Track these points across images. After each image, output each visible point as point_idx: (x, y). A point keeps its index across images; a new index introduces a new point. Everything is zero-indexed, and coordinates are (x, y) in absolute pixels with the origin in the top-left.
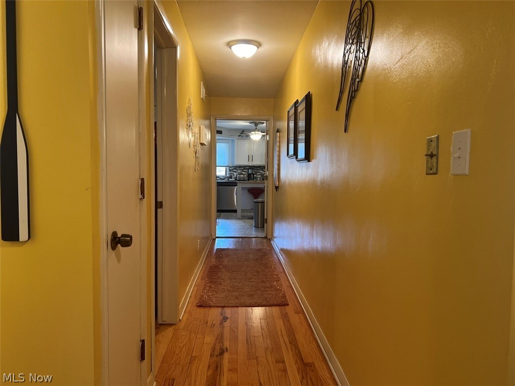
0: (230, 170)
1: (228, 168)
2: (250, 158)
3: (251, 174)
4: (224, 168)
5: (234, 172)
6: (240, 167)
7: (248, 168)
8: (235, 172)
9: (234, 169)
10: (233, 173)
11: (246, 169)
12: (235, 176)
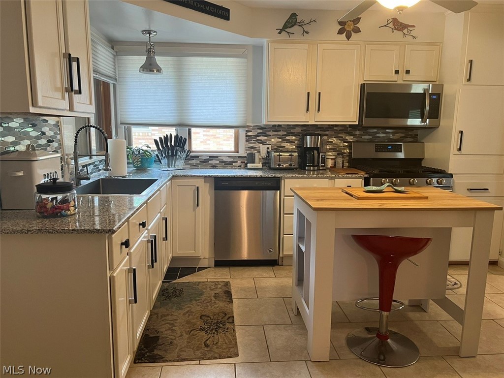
0: (249, 138)
1: (242, 133)
2: (313, 101)
3: (311, 149)
4: (231, 132)
5: (260, 142)
6: (276, 128)
7: (298, 130)
8: (264, 143)
9: (259, 135)
10: (257, 145)
11: (293, 134)
12: (264, 153)
